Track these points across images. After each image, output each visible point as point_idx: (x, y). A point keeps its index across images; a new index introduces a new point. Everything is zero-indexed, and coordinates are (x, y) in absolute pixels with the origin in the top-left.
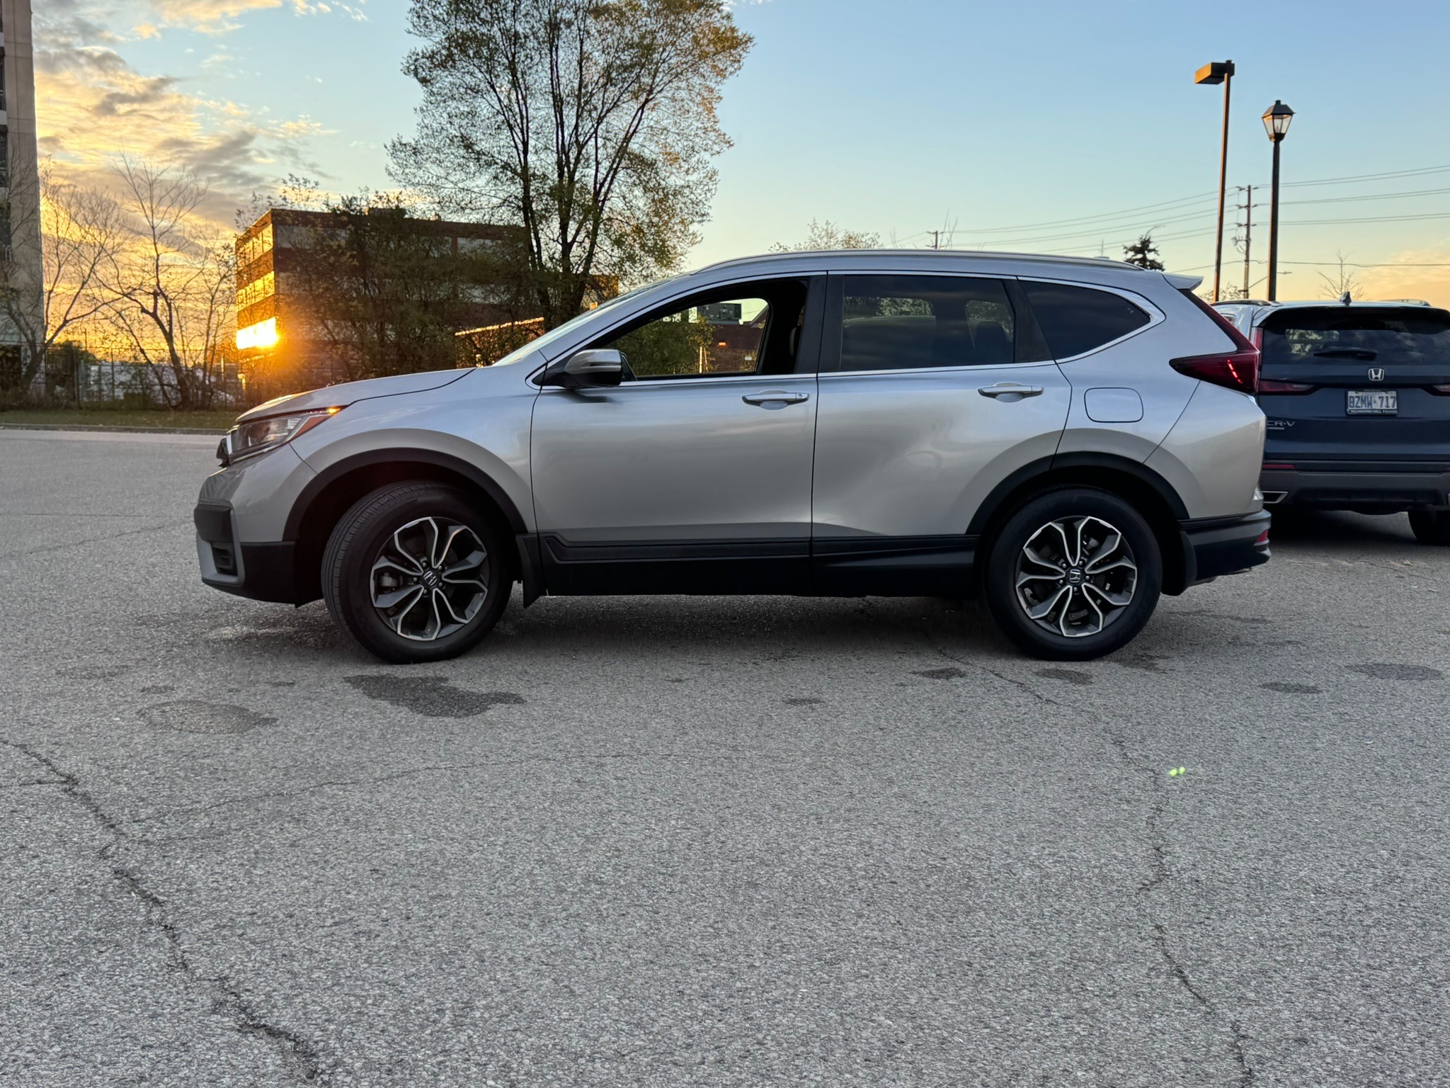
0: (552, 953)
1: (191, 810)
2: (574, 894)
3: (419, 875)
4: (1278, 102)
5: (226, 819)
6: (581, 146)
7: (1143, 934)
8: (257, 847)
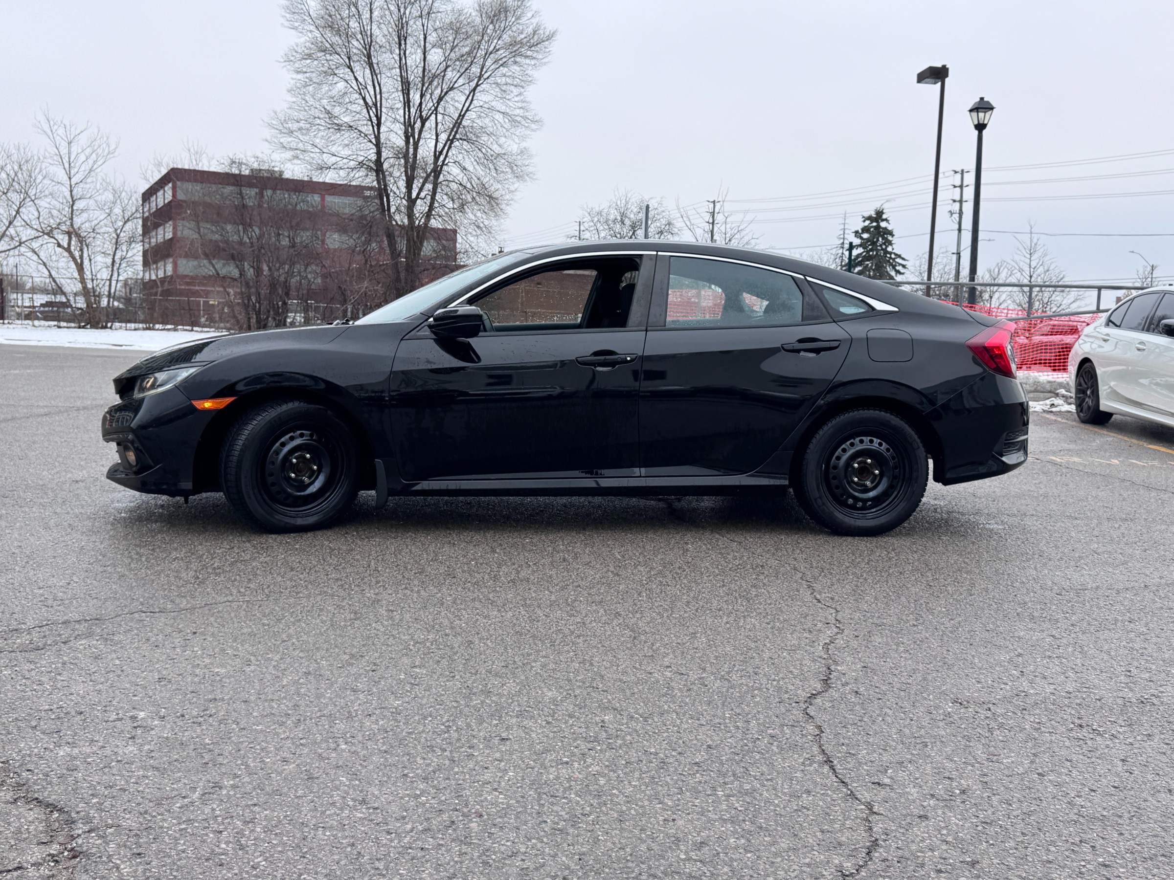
0: (301, 744)
1: (16, 630)
2: (331, 699)
3: (200, 683)
4: (982, 99)
5: (45, 637)
6: (423, 122)
7: (804, 732)
8: (65, 658)
